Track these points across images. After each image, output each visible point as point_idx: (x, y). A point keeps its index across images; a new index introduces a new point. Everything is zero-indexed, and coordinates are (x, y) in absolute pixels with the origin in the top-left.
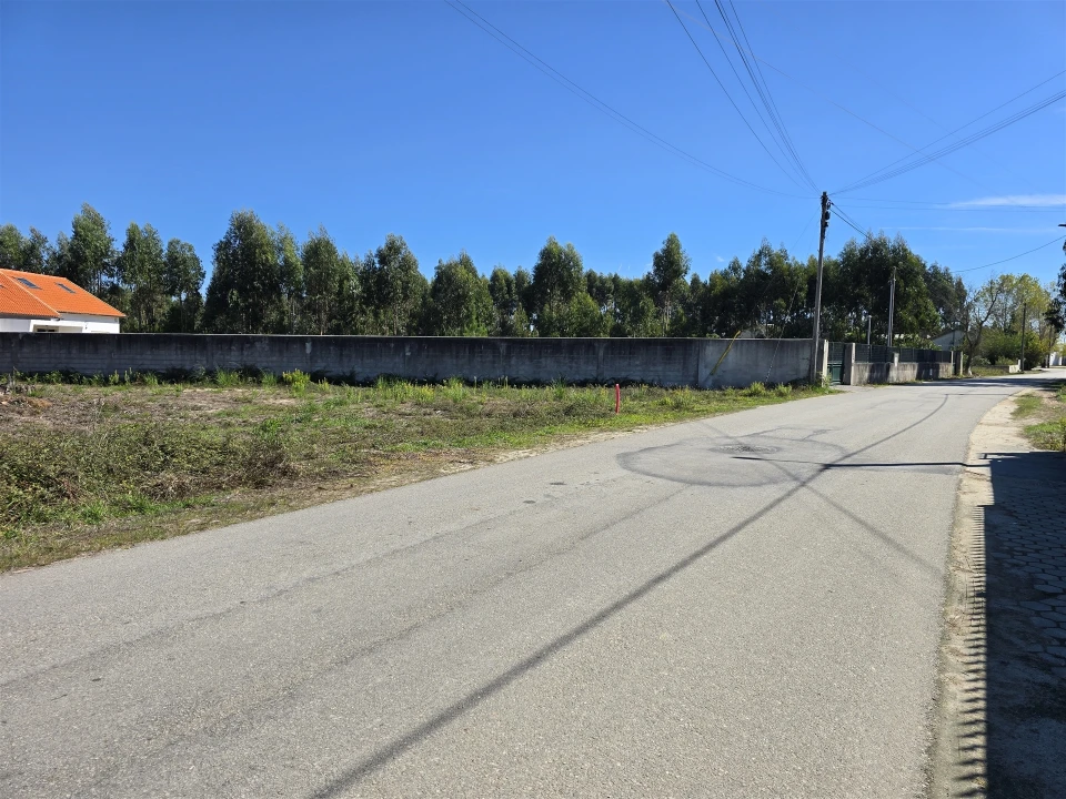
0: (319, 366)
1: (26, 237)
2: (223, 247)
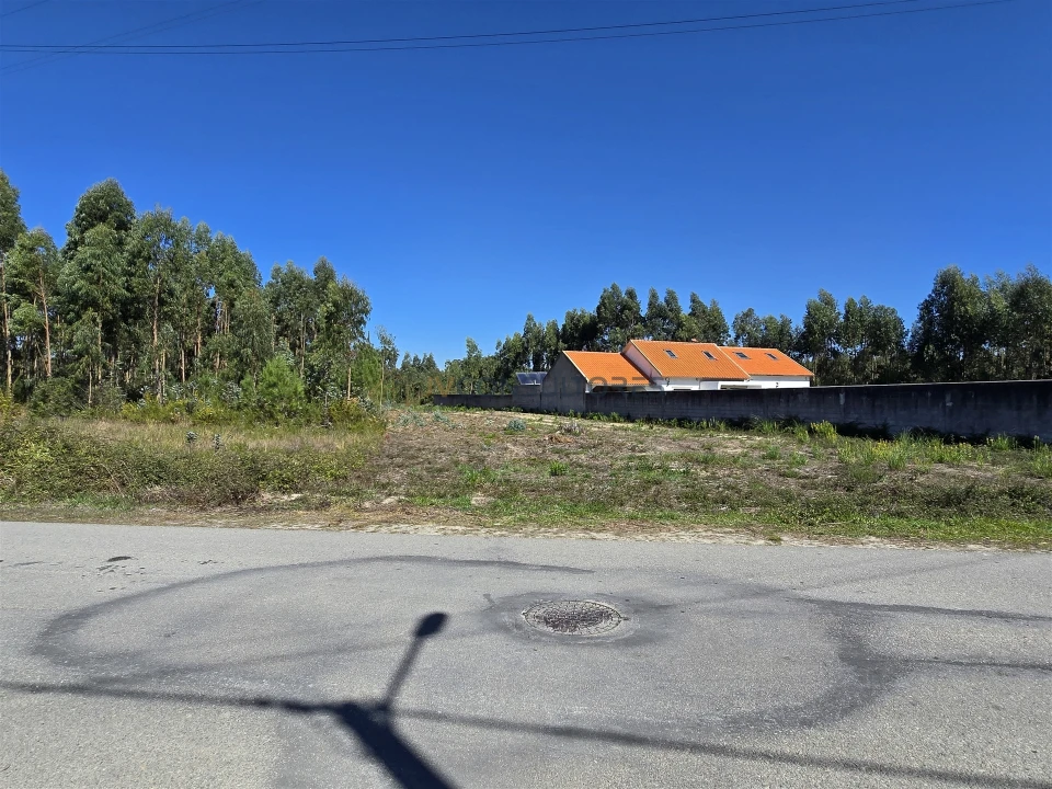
0: (852, 418)
2: (926, 307)
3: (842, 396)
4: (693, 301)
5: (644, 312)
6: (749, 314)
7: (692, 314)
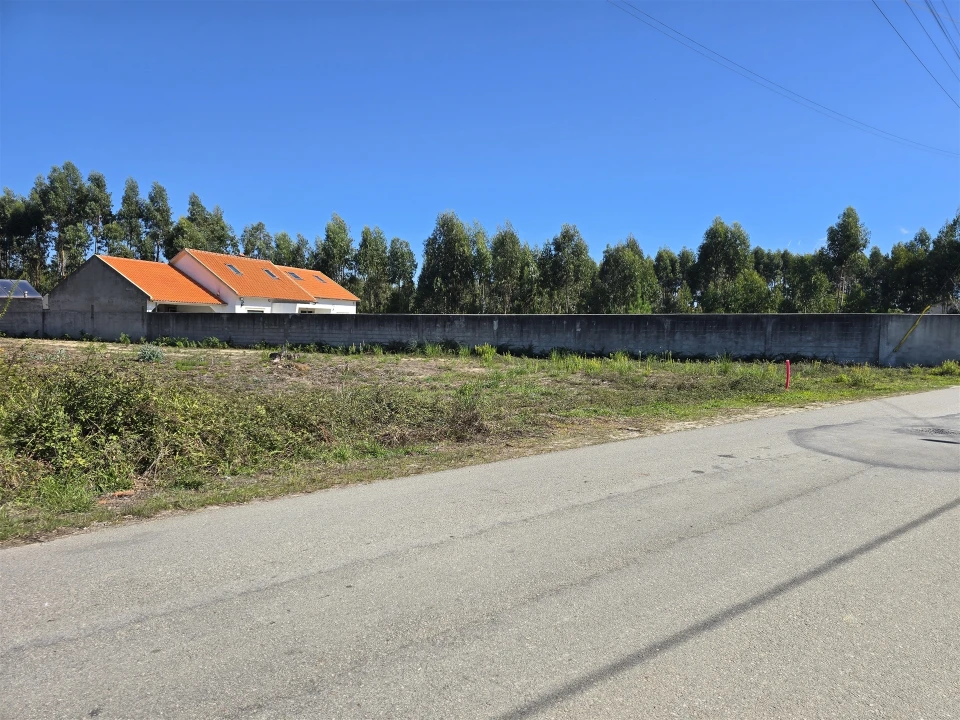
0: (504, 341)
1: (294, 242)
2: (431, 243)
3: (495, 323)
4: (193, 204)
5: (116, 208)
6: (259, 228)
7: (192, 219)
